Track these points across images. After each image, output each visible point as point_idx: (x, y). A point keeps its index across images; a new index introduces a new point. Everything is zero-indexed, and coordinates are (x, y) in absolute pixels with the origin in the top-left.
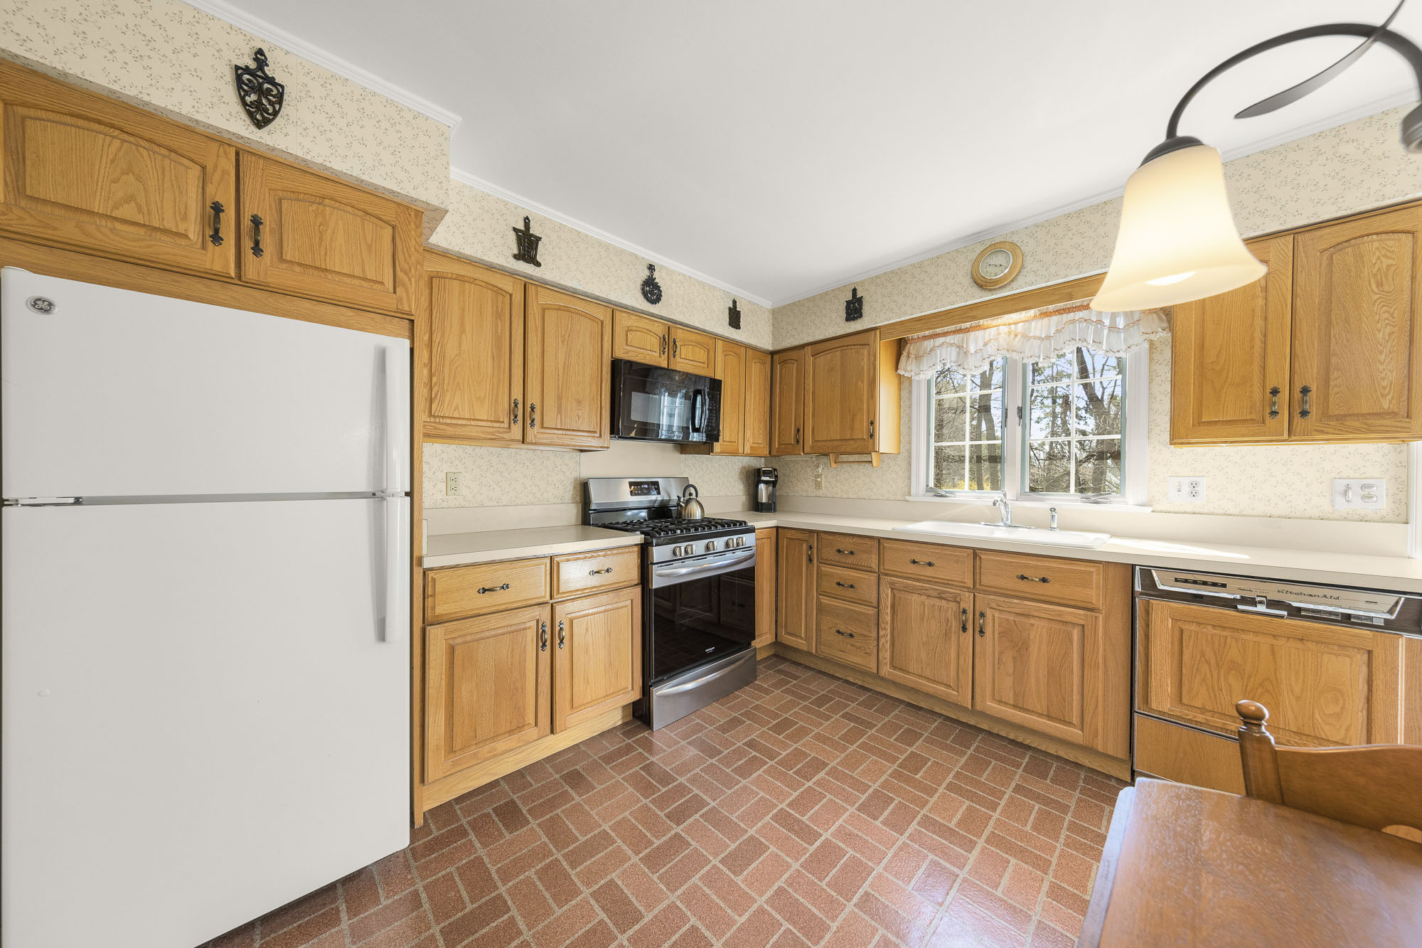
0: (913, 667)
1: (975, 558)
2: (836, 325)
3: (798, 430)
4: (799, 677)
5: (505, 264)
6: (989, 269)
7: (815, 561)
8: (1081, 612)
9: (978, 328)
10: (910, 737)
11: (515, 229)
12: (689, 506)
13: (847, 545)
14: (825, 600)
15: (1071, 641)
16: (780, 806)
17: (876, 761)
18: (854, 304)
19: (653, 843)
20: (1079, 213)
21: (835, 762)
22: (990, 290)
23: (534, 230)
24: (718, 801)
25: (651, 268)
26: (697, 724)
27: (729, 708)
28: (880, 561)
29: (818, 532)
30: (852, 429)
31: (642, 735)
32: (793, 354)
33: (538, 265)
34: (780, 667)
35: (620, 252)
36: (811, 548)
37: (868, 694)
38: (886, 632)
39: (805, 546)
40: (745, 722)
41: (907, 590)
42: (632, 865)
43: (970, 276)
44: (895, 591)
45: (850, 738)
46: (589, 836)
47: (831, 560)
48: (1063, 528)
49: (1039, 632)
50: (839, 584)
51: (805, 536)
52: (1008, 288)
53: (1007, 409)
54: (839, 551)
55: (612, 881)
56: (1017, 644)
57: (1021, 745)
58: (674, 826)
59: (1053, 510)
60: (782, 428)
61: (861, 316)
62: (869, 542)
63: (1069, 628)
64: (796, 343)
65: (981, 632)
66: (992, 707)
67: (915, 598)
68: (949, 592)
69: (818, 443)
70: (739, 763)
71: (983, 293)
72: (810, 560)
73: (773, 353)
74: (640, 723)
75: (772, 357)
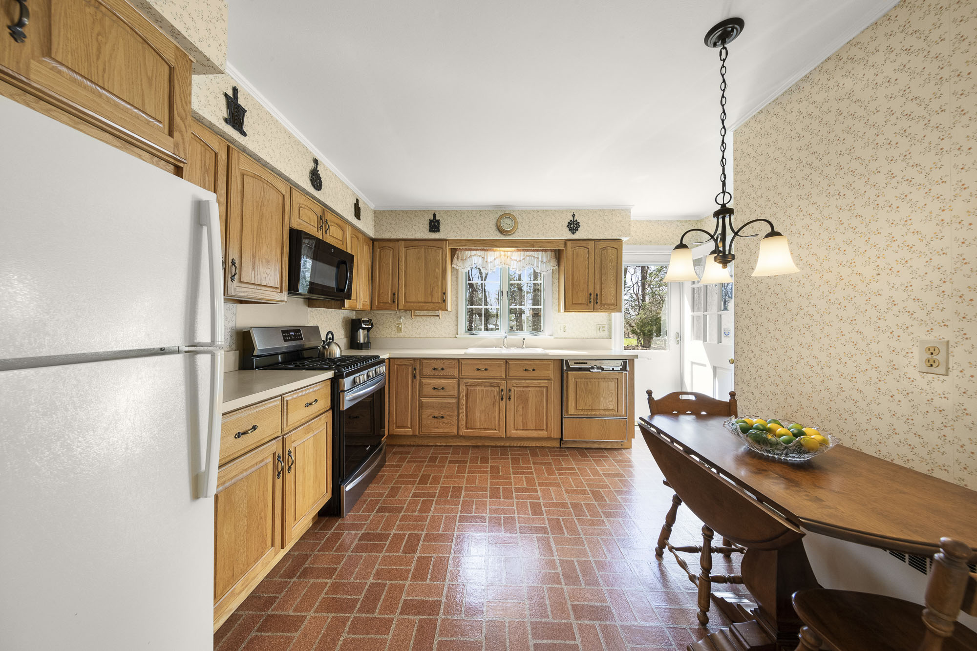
0: (478, 425)
1: (506, 363)
2: (422, 232)
3: (394, 294)
4: (410, 452)
5: (217, 125)
6: (505, 225)
7: (418, 378)
8: (547, 381)
9: (491, 250)
10: (485, 460)
11: (226, 95)
12: (331, 347)
13: (439, 365)
14: (424, 400)
15: (543, 395)
16: (458, 515)
17: (481, 476)
18: (434, 223)
19: (410, 570)
20: (538, 211)
21: (464, 484)
22: (504, 235)
23: (241, 102)
24: (425, 530)
25: (316, 161)
26: (371, 500)
27: (383, 483)
28: (460, 371)
29: (420, 359)
30: (432, 295)
31: (337, 524)
32: (391, 244)
33: (244, 134)
34: (393, 451)
35: (298, 143)
36: (415, 369)
37: (452, 448)
38: (463, 411)
39: (410, 369)
40: (401, 487)
41: (474, 385)
42: (409, 586)
43: (495, 225)
44: (468, 387)
45: (461, 471)
46: (364, 593)
47: (429, 375)
48: (527, 347)
49: (532, 393)
50: (434, 388)
51: (411, 362)
52: (512, 236)
53: (502, 292)
54: (435, 369)
55: (405, 601)
56: (524, 400)
57: (523, 447)
58: (413, 555)
59: (524, 339)
60: (381, 291)
61: (439, 231)
62: (453, 362)
63: (542, 389)
64: (393, 237)
65: (510, 399)
66: (514, 433)
67: (478, 388)
68: (495, 382)
69: (409, 304)
70: (418, 507)
71: (502, 236)
72: (415, 377)
73: (374, 240)
74: (327, 518)
75: (373, 243)
